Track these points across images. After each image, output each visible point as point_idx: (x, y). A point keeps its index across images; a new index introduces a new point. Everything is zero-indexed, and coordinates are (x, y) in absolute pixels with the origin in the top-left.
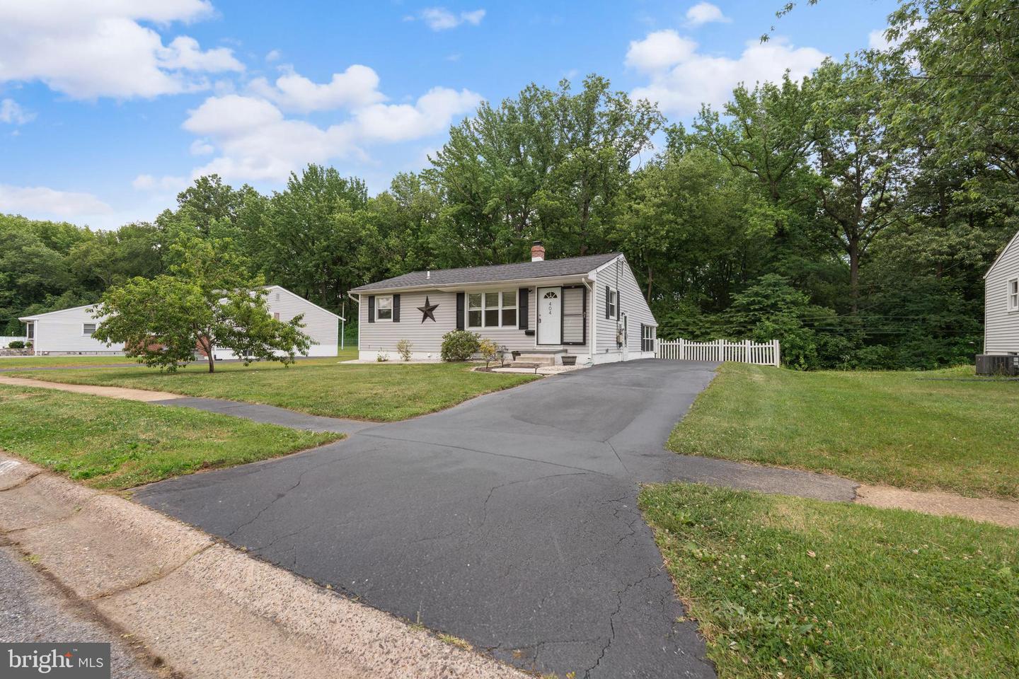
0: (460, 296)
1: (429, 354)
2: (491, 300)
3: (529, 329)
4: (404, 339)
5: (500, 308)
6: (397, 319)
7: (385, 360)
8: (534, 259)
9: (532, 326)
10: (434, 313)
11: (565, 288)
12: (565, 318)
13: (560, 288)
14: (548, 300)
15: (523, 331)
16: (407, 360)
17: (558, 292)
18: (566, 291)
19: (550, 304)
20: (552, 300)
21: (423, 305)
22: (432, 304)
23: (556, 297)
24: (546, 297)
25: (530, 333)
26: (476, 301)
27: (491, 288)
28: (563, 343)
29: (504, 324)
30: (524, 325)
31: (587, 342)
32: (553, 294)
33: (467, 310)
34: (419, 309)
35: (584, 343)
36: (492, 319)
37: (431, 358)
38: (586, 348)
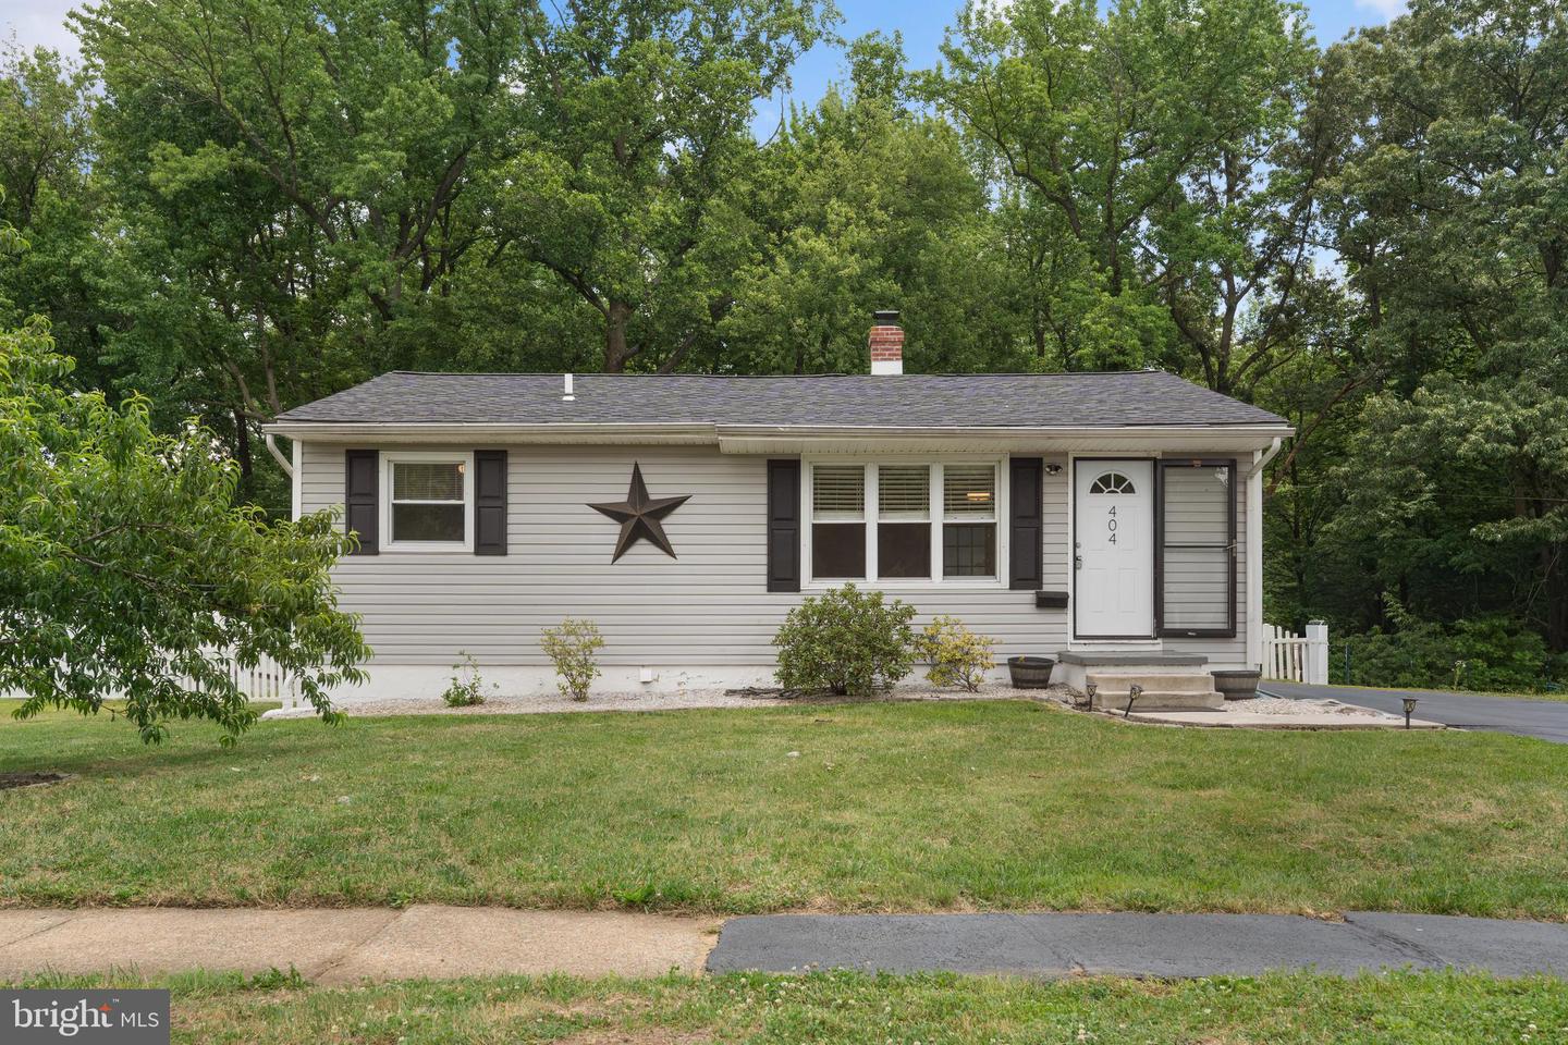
0: (782, 472)
1: (646, 674)
2: (904, 486)
3: (1046, 588)
4: (578, 620)
5: (937, 517)
6: (492, 541)
7: (474, 701)
8: (879, 368)
9: (1055, 579)
10: (671, 526)
11: (1164, 466)
12: (1168, 557)
13: (1147, 467)
14: (1106, 500)
15: (1028, 596)
16: (580, 697)
17: (1141, 478)
18: (1173, 477)
19: (1113, 512)
20: (1119, 499)
21: (619, 494)
22: (657, 490)
23: (1130, 489)
24: (1096, 489)
25: (1054, 602)
26: (840, 487)
27: (904, 451)
28: (1161, 631)
29: (949, 571)
30: (1027, 573)
31: (1239, 627)
32: (1120, 480)
33: (808, 518)
34: (604, 509)
35: (1228, 633)
36: (904, 552)
37: (657, 688)
38: (1239, 647)
